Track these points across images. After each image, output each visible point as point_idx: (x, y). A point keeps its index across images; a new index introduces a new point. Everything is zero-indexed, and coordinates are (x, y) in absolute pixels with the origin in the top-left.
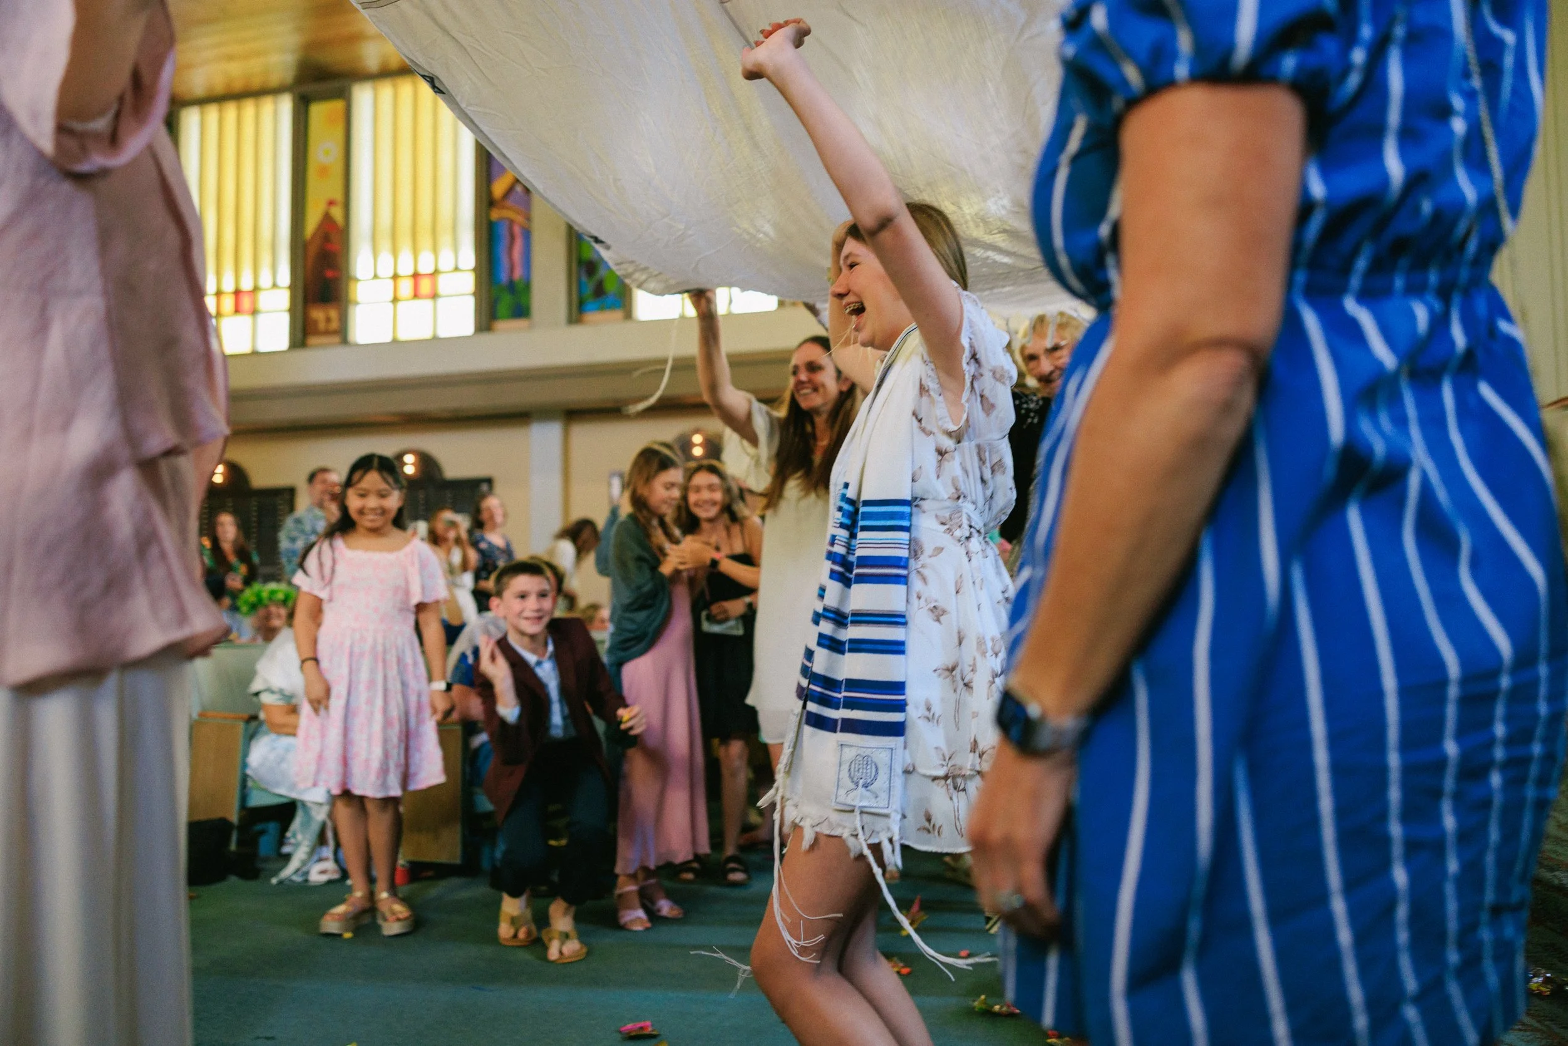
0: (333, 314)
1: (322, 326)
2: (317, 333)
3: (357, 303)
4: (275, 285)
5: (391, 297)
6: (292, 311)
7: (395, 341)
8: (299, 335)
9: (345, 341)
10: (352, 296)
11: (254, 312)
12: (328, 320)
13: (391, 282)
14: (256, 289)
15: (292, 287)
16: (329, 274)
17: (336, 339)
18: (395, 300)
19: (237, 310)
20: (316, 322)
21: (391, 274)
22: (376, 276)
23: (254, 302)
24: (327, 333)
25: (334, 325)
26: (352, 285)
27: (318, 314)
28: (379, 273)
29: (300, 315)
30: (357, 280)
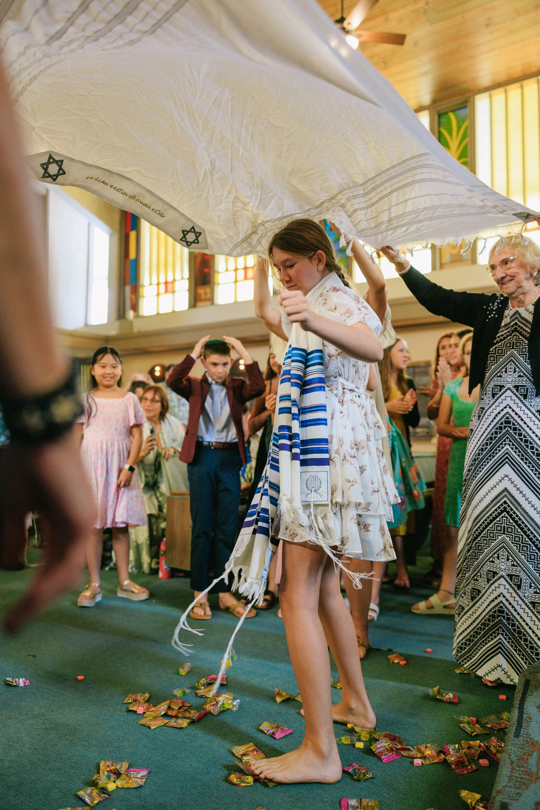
0: (208, 290)
1: (203, 297)
2: (201, 300)
3: (218, 284)
4: (182, 278)
5: (234, 280)
6: (189, 290)
7: (236, 302)
8: (193, 301)
9: (213, 303)
10: (216, 281)
11: (173, 292)
12: (206, 294)
13: (234, 272)
14: (174, 280)
15: (190, 279)
16: (206, 270)
17: (208, 303)
18: (236, 281)
19: (166, 291)
20: (200, 295)
21: (234, 268)
22: (227, 270)
23: (173, 287)
24: (206, 300)
25: (208, 296)
26: (216, 276)
27: (201, 291)
28: (229, 268)
29: (193, 292)
30: (219, 272)
